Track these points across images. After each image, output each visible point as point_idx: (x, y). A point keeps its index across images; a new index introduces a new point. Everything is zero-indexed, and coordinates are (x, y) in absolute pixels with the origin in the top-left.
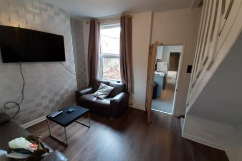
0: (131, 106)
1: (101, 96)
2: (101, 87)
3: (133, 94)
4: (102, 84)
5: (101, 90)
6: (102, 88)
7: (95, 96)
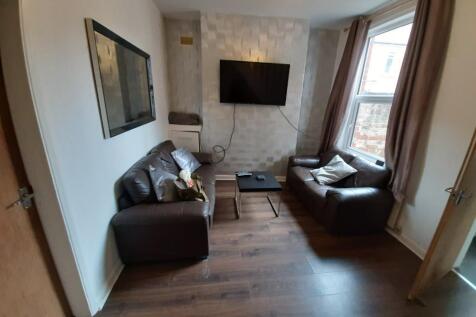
0: (395, 236)
1: (320, 179)
2: (333, 161)
3: (409, 207)
4: (338, 156)
5: (330, 167)
6: (331, 165)
7: (312, 175)
